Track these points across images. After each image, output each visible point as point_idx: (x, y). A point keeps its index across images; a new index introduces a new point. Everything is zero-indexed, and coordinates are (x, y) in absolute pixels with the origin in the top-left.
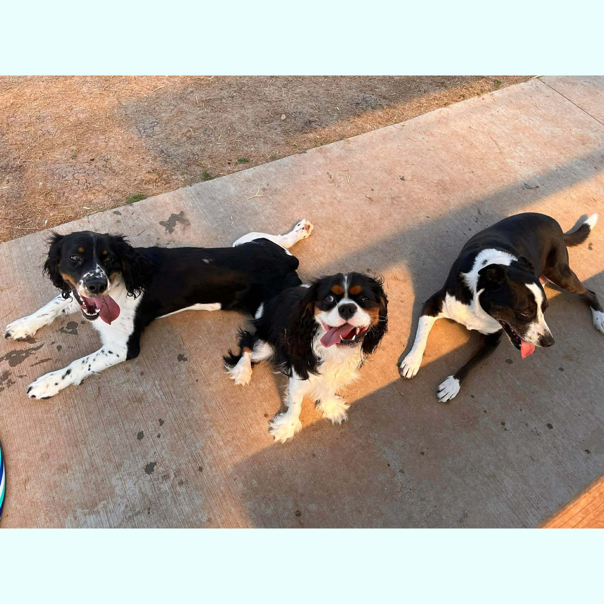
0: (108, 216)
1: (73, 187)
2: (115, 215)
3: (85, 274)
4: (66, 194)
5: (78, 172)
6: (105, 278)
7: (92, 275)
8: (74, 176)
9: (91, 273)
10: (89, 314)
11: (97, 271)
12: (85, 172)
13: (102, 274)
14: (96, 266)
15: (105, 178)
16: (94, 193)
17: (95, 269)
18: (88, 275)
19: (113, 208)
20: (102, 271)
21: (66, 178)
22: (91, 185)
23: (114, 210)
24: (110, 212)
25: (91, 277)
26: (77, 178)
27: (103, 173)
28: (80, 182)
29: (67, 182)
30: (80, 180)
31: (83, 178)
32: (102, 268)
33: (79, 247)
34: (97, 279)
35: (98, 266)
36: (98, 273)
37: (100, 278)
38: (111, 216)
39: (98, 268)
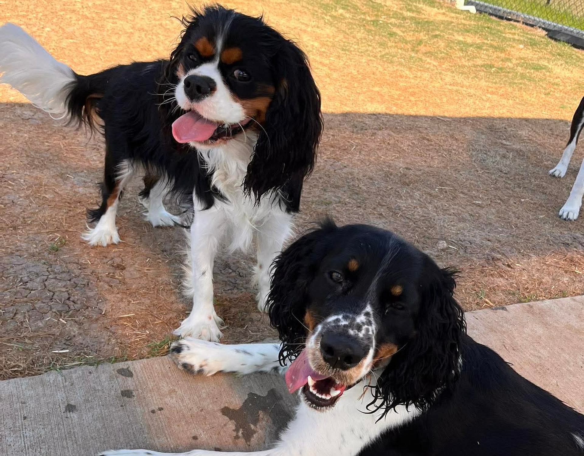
0: (104, 377)
1: (38, 305)
2: (121, 378)
3: (335, 315)
4: (18, 316)
5: (56, 278)
6: (366, 342)
7: (344, 323)
8: (46, 283)
9: (345, 318)
10: (315, 392)
11: (361, 319)
12: (70, 280)
13: (367, 330)
14: (365, 307)
15: (108, 297)
16: (80, 324)
17: (358, 313)
18: (338, 320)
19: (116, 360)
20: (369, 323)
21: (29, 285)
22: (77, 306)
23: (121, 365)
24: (110, 368)
25: (339, 326)
26: (51, 289)
27: (107, 286)
28: (55, 297)
29: (28, 291)
30: (57, 294)
31: (64, 290)
32: (375, 317)
33: (354, 257)
34: (349, 336)
35: (369, 309)
36: (358, 324)
37: (355, 339)
38: (111, 378)
39: (367, 314)
